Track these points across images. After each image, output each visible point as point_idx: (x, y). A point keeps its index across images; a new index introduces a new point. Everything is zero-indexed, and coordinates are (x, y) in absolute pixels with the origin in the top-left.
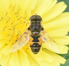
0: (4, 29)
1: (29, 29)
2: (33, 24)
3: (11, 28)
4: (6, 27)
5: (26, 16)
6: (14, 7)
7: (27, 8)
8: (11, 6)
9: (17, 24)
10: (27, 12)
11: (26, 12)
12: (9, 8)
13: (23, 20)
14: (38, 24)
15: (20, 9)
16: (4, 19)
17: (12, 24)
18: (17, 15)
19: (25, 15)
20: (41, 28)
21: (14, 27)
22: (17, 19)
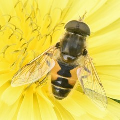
0: (5, 50)
1: (58, 45)
2: (69, 39)
3: (19, 49)
4: (8, 46)
5: (49, 23)
6: (25, 5)
7: (52, 6)
8: (18, 3)
9: (31, 40)
10: (51, 15)
11: (49, 14)
12: (15, 6)
13: (43, 31)
14: (78, 41)
15: (37, 9)
16: (5, 29)
17: (22, 39)
18: (32, 20)
19: (49, 20)
20: (83, 50)
21: (25, 46)
22: (31, 29)
